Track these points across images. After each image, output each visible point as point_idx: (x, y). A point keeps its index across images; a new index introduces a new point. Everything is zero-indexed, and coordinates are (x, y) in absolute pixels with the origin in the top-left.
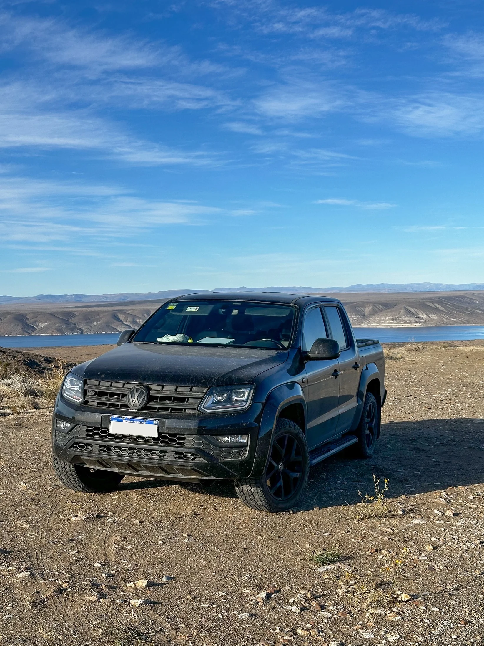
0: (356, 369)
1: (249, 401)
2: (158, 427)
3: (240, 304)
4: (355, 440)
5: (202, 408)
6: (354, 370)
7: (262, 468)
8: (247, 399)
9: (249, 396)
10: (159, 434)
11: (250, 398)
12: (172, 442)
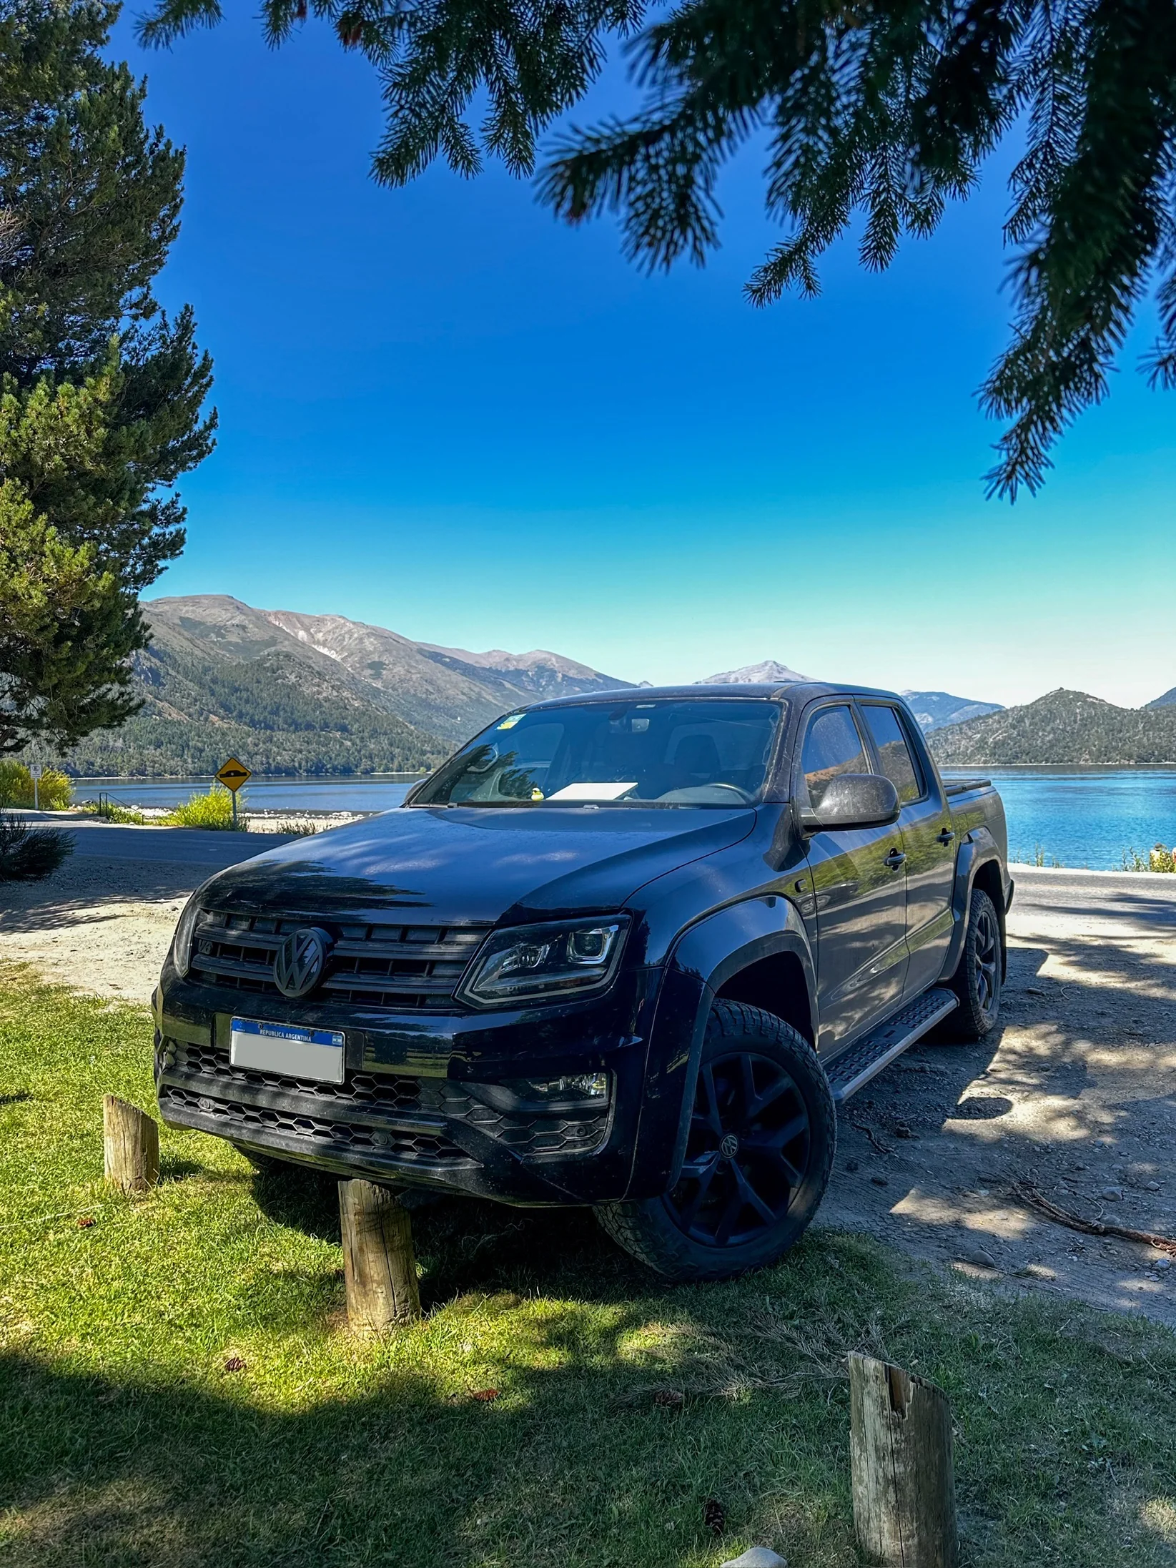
0: (946, 845)
1: (613, 965)
2: (346, 1054)
3: (652, 706)
4: (952, 1004)
5: (467, 992)
6: (941, 845)
7: (664, 1173)
8: (609, 959)
9: (613, 948)
10: (348, 1074)
11: (617, 956)
12: (385, 1098)
